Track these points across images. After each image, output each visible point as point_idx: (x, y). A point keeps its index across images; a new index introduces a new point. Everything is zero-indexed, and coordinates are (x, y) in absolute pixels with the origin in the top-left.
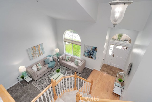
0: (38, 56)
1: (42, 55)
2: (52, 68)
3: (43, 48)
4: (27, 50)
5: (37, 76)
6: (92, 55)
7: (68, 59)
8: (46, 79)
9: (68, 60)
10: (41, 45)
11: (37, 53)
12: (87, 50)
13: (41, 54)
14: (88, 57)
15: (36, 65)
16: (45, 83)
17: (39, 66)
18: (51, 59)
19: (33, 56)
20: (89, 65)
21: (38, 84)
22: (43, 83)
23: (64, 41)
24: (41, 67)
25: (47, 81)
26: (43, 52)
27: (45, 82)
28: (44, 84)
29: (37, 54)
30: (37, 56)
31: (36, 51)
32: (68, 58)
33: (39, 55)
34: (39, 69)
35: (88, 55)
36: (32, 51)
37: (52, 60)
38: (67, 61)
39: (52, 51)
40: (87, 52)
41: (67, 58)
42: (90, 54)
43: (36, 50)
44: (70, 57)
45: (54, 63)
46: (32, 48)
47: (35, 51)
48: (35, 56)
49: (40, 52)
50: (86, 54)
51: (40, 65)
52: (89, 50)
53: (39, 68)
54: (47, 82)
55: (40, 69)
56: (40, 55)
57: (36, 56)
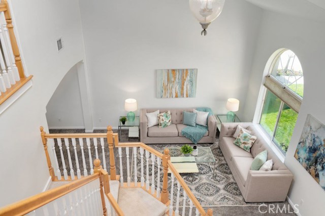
0: (176, 97)
1: (187, 97)
2: (191, 142)
3: (196, 82)
4: (156, 71)
5: (148, 136)
6: (319, 167)
7: (242, 141)
9: (242, 146)
10: (194, 71)
11: (176, 88)
12: (310, 137)
13: (185, 95)
14: (307, 169)
15: (160, 113)
17: (164, 118)
18: (202, 117)
19: (164, 91)
23: (264, 85)
24: (167, 121)
26: (191, 90)
29: (174, 90)
30: (174, 96)
31: (174, 82)
32: (245, 137)
33: (179, 94)
34: (159, 125)
35: (308, 159)
36: (167, 77)
37: (203, 123)
38: (237, 145)
39: (221, 100)
40: (308, 145)
41: (241, 135)
42: (316, 162)
43: (175, 78)
44: (254, 137)
45: (204, 131)
46: (168, 70)
47: (173, 79)
48: (169, 91)
49: (185, 87)
51: (167, 117)
52: (317, 143)
53: (161, 122)
55: (163, 125)
56: (182, 95)
57: (171, 93)
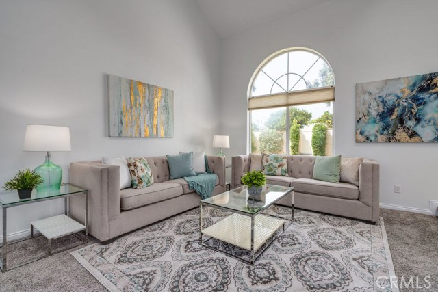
1: (162, 136)
3: (173, 112)
5: (122, 211)
6: (411, 123)
7: (276, 165)
8: (170, 240)
9: (279, 171)
11: (146, 118)
12: (374, 104)
13: (159, 133)
14: (389, 140)
16: (167, 257)
17: (143, 166)
18: (198, 160)
19: (124, 122)
20: (397, 190)
21: (113, 258)
22: (154, 257)
23: (249, 109)
24: (150, 174)
25: (182, 250)
26: (168, 125)
27: (169, 253)
28: (158, 259)
29: (142, 121)
32: (276, 159)
33: (150, 130)
34: (137, 182)
35: (386, 128)
37: (202, 169)
38: (274, 175)
40: (374, 113)
42: (401, 121)
43: (143, 99)
47: (139, 100)
48: (134, 123)
49: (159, 118)
50: (372, 129)
51: (146, 165)
52: (391, 100)
53: (141, 175)
54: (184, 254)
55: (145, 180)
56: (156, 132)
57: (138, 128)
